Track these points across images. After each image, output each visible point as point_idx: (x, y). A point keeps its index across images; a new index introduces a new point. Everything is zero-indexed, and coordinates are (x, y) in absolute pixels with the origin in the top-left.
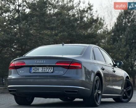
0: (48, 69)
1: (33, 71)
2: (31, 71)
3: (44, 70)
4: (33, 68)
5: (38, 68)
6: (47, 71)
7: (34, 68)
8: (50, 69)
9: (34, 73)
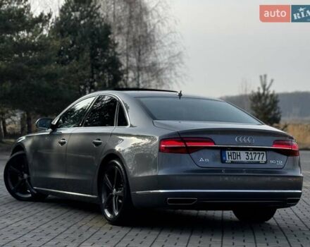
0: (258, 156)
1: (229, 160)
2: (224, 158)
3: (250, 158)
4: (227, 152)
5: (238, 152)
6: (257, 160)
7: (229, 152)
8: (261, 156)
9: (232, 162)
